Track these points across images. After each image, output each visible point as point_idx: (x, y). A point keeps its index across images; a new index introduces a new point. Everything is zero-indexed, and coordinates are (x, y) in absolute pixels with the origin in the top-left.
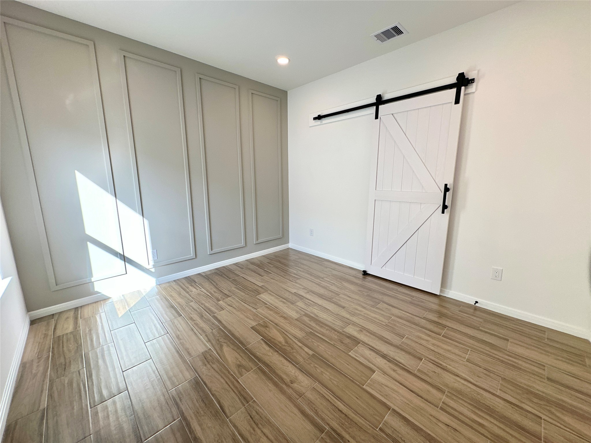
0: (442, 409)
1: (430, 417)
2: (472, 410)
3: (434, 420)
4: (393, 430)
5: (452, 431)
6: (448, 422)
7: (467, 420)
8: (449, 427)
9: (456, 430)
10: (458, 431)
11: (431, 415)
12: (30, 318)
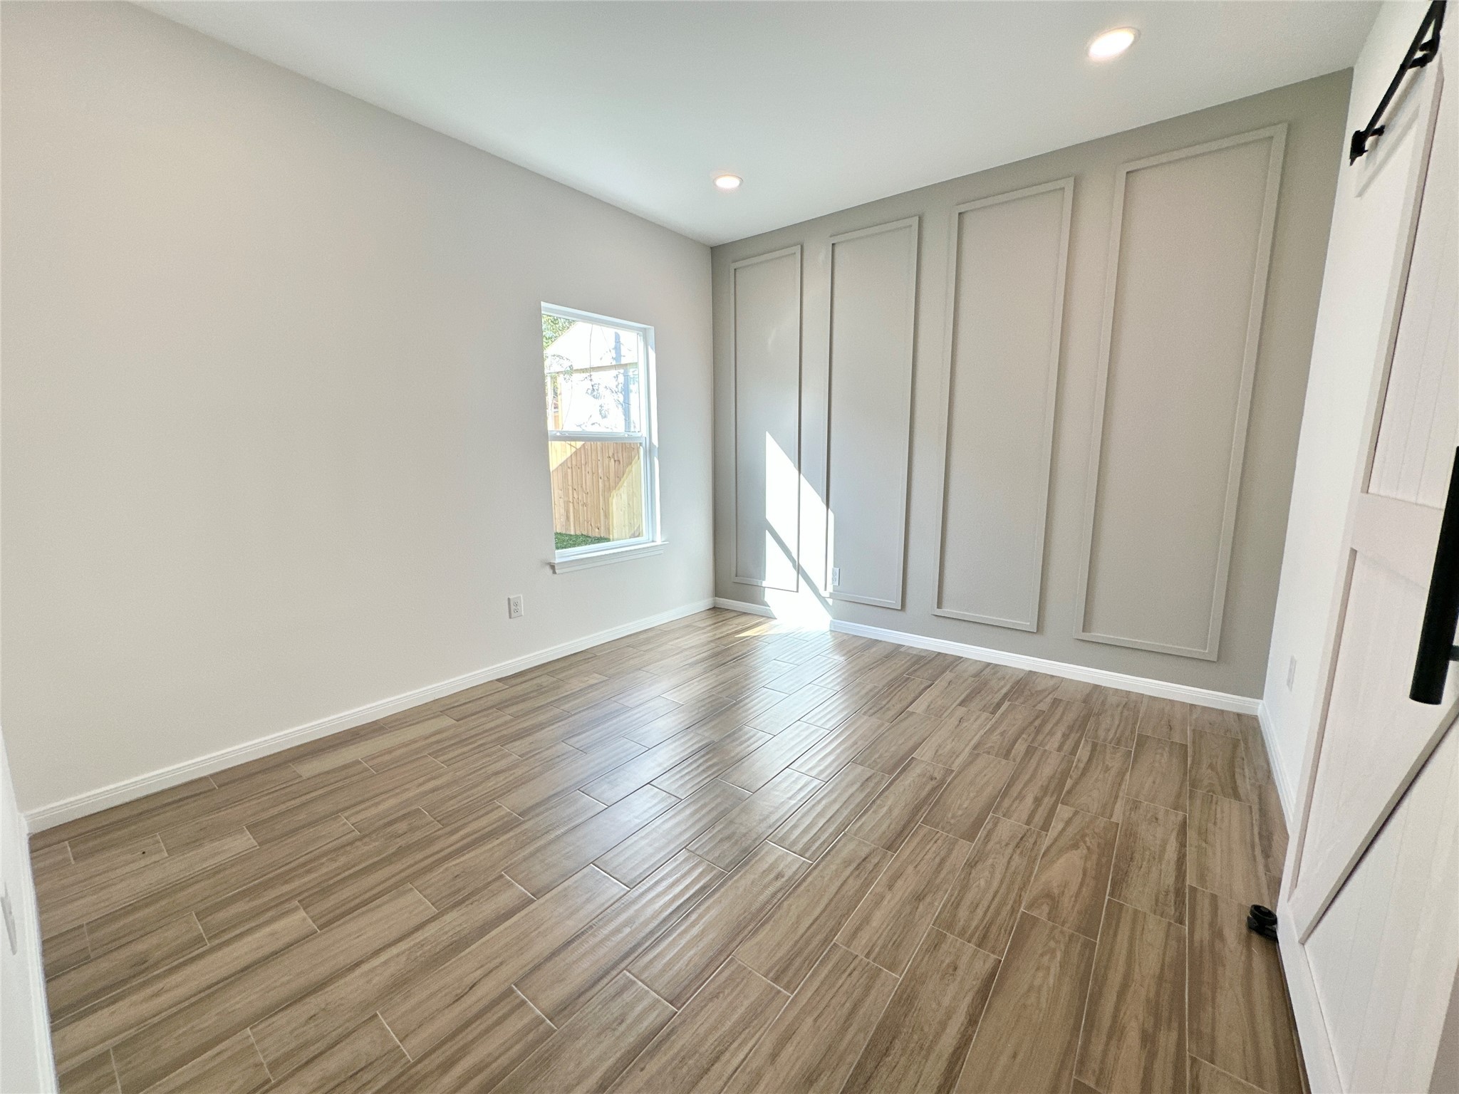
0: (510, 992)
1: (498, 960)
2: (487, 1066)
3: (491, 965)
4: (496, 892)
5: (459, 991)
6: (480, 992)
7: (470, 1037)
8: (468, 989)
9: (458, 998)
10: (454, 1002)
11: (501, 964)
12: (715, 603)
